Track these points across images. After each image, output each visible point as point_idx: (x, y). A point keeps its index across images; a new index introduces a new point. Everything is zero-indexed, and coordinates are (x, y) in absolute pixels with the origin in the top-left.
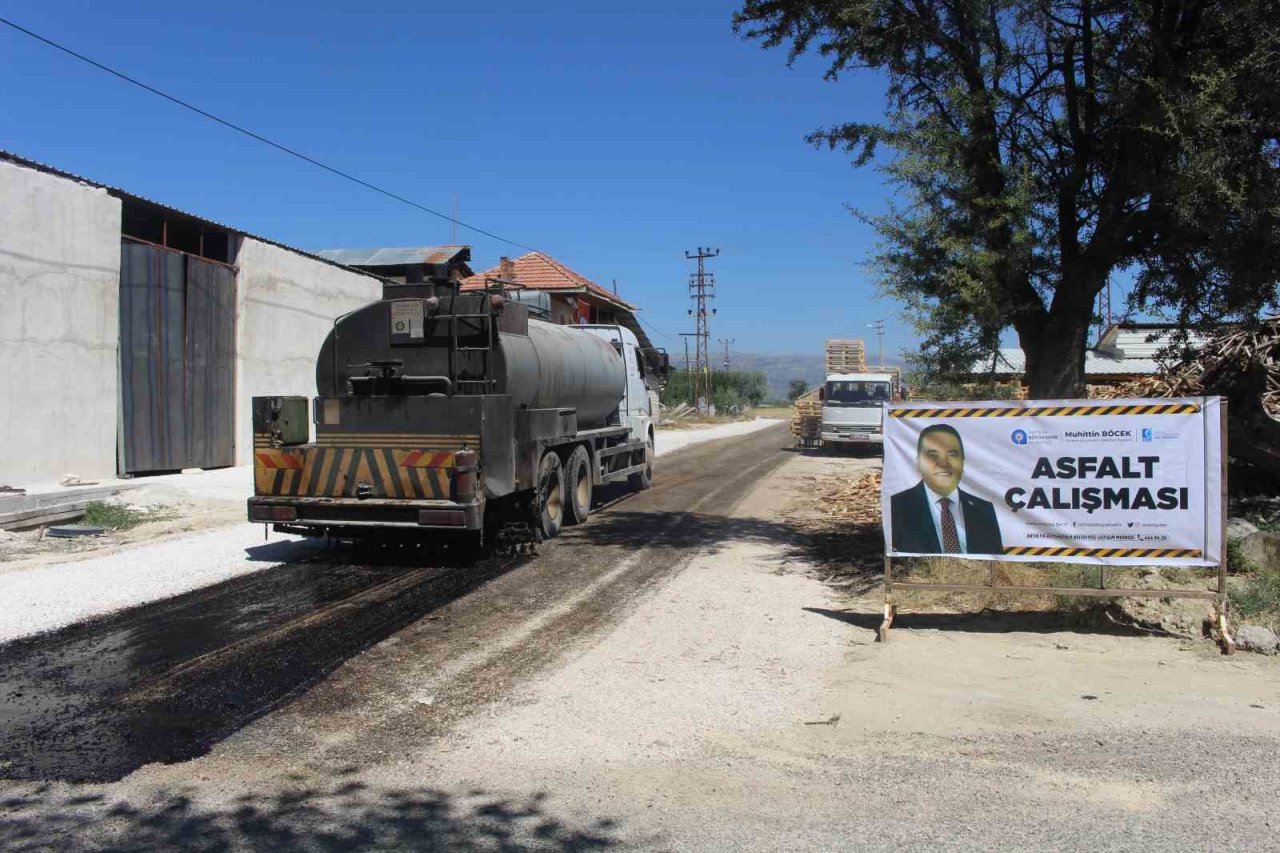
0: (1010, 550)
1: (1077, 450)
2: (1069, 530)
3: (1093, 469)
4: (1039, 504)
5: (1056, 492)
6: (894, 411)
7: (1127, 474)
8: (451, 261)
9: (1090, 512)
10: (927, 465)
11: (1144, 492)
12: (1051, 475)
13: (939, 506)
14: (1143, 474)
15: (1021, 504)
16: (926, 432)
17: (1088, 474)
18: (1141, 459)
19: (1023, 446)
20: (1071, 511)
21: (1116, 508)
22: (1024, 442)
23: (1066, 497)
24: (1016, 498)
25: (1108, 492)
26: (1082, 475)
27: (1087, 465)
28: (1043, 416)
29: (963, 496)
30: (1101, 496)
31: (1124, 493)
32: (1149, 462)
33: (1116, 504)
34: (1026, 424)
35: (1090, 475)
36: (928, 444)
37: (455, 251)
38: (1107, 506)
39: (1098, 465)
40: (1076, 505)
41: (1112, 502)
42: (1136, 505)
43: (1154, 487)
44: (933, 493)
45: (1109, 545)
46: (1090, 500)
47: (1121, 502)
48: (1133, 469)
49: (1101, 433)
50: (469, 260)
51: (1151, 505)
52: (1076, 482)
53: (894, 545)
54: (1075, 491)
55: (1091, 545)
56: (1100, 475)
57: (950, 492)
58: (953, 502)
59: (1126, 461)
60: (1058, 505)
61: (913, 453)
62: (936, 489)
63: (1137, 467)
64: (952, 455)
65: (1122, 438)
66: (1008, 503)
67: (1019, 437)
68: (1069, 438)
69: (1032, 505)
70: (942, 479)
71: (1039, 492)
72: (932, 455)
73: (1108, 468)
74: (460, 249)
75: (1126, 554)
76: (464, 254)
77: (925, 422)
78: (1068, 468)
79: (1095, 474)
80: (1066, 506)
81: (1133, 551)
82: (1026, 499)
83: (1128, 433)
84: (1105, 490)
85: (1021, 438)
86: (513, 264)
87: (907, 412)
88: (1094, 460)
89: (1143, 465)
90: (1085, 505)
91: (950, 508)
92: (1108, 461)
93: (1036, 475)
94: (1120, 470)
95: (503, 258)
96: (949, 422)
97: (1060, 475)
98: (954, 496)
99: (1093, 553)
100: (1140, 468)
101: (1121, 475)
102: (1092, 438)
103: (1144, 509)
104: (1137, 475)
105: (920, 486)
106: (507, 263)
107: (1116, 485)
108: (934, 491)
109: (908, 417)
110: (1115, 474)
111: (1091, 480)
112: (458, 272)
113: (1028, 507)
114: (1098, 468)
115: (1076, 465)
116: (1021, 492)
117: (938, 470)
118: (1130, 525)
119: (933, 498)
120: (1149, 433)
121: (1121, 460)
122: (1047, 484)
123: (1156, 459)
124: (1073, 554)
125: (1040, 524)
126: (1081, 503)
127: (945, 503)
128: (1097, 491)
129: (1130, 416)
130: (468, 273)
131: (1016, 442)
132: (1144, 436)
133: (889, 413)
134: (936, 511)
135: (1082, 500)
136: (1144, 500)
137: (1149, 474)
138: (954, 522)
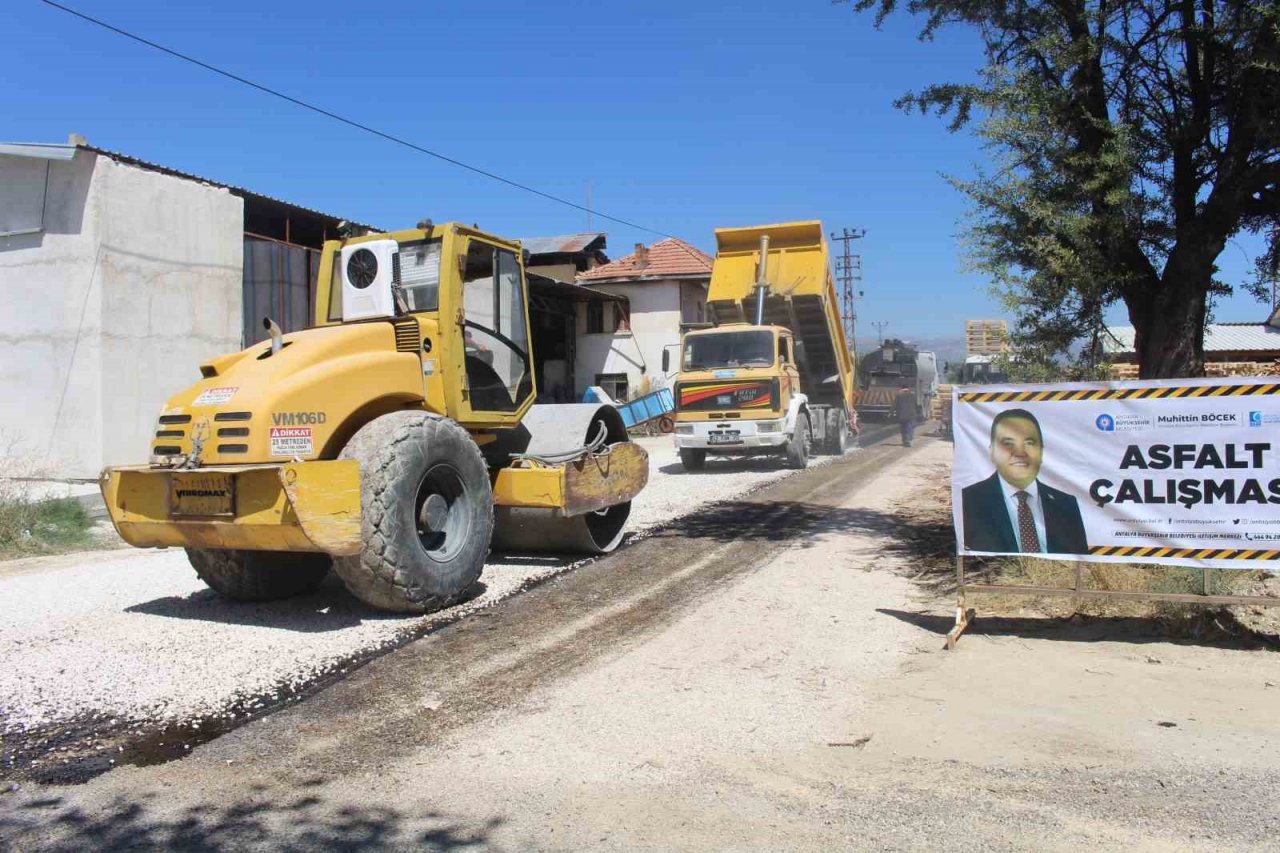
0: (1096, 549)
1: (1172, 437)
2: (1164, 528)
3: (1191, 458)
4: (1128, 498)
5: (1148, 484)
6: (964, 395)
7: (1232, 463)
8: (586, 249)
9: (1189, 506)
10: (1002, 455)
11: (1251, 484)
12: (1142, 464)
13: (1016, 500)
14: (1251, 463)
15: (1108, 498)
16: (1000, 418)
17: (1185, 463)
18: (1248, 447)
19: (1109, 432)
20: (1166, 506)
21: (1219, 502)
22: (1110, 428)
23: (1160, 490)
24: (1102, 491)
25: (1210, 484)
26: (1179, 465)
27: (1185, 453)
28: (1132, 399)
29: (1042, 489)
30: (1201, 489)
31: (1229, 485)
32: (1258, 449)
33: (1219, 497)
34: (1113, 407)
35: (1188, 465)
36: (1003, 431)
37: (591, 239)
38: (1209, 500)
39: (1197, 454)
40: (1172, 499)
41: (1214, 496)
42: (1243, 499)
43: (1263, 477)
44: (1009, 485)
45: (1211, 545)
46: (1189, 494)
47: (1224, 494)
48: (1238, 458)
49: (1200, 418)
50: (604, 247)
51: (1261, 499)
52: (1171, 472)
53: (966, 544)
54: (1171, 484)
55: (1189, 545)
56: (1199, 465)
57: (1027, 485)
58: (1031, 496)
59: (1230, 449)
60: (1151, 498)
61: (986, 441)
62: (1012, 481)
63: (1242, 455)
64: (1029, 444)
65: (1223, 422)
66: (1093, 497)
67: (1105, 422)
68: (1162, 423)
69: (1121, 498)
70: (1018, 470)
71: (1128, 485)
72: (1006, 444)
73: (1208, 456)
74: (595, 237)
75: (1233, 555)
76: (600, 242)
77: (999, 407)
78: (1161, 457)
79: (1194, 463)
80: (1160, 500)
81: (1240, 552)
82: (1114, 492)
83: (1232, 417)
84: (1206, 481)
85: (1107, 424)
86: (647, 250)
87: (979, 395)
88: (1192, 448)
89: (1251, 452)
90: (1182, 499)
91: (1027, 502)
92: (1209, 449)
93: (1125, 465)
94: (1223, 460)
95: (637, 245)
96: (1027, 406)
97: (1153, 465)
98: (1032, 489)
99: (1193, 554)
100: (1248, 456)
101: (1225, 464)
102: (1192, 423)
103: (1252, 504)
104: (1244, 465)
105: (995, 478)
106: (642, 250)
107: (1219, 476)
108: (1009, 483)
109: (980, 402)
110: (1218, 465)
111: (1189, 471)
112: (594, 260)
113: (1117, 501)
114: (1197, 457)
115: (1171, 453)
116: (1108, 484)
117: (1014, 460)
118: (1236, 522)
119: (1008, 491)
120: (1258, 417)
121: (1224, 448)
122: (1137, 475)
123: (1267, 446)
124: (1169, 555)
125: (1130, 521)
126: (1177, 497)
127: (1023, 496)
128: (1196, 483)
129: (1235, 397)
130: (604, 261)
131: (1102, 428)
132: (1252, 420)
133: (959, 398)
134: (1012, 505)
135: (1179, 494)
136: (1252, 493)
137: (1258, 463)
138: (1032, 518)
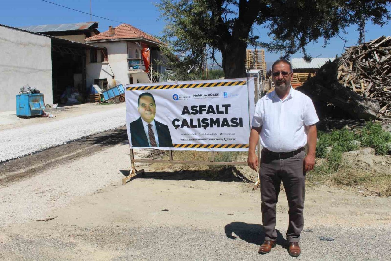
0: (176, 145)
1: (198, 102)
2: (196, 137)
3: (205, 110)
4: (185, 126)
5: (191, 120)
6: (129, 87)
7: (219, 112)
9: (205, 129)
10: (142, 110)
11: (225, 120)
12: (189, 113)
13: (147, 127)
14: (224, 112)
15: (178, 126)
16: (141, 96)
17: (203, 112)
18: (224, 106)
19: (177, 101)
20: (198, 129)
21: (215, 127)
22: (177, 99)
23: (195, 123)
24: (176, 123)
25: (212, 120)
26: (201, 113)
27: (203, 108)
28: (184, 88)
29: (156, 123)
30: (209, 122)
31: (218, 120)
32: (227, 107)
33: (215, 125)
34: (179, 92)
35: (204, 113)
36: (142, 101)
38: (212, 126)
39: (207, 109)
40: (199, 126)
42: (222, 126)
43: (229, 117)
44: (145, 122)
45: (213, 143)
46: (204, 124)
47: (217, 124)
48: (220, 110)
49: (207, 95)
51: (228, 125)
52: (199, 116)
53: (132, 144)
54: (199, 120)
55: (205, 143)
56: (208, 113)
57: (151, 122)
58: (152, 126)
59: (218, 107)
60: (193, 126)
61: (136, 105)
62: (146, 120)
63: (222, 109)
64: (151, 106)
65: (215, 96)
66: (173, 125)
67: (175, 97)
68: (195, 97)
69: (182, 126)
70: (148, 115)
71: (185, 120)
72: (144, 106)
73: (211, 110)
75: (220, 147)
77: (140, 92)
78: (196, 110)
79: (206, 112)
80: (196, 126)
81: (223, 145)
82: (180, 123)
83: (218, 95)
84: (210, 119)
85: (176, 98)
87: (133, 88)
88: (205, 106)
89: (224, 108)
90: (203, 126)
91: (152, 128)
92: (211, 107)
93: (183, 113)
94: (215, 110)
96: (149, 91)
97: (192, 113)
98: (153, 123)
99: (207, 146)
101: (216, 113)
102: (204, 97)
103: (225, 127)
104: (222, 113)
105: (140, 119)
107: (215, 117)
108: (145, 121)
109: (134, 90)
110: (214, 113)
111: (204, 115)
114: (207, 110)
115: (198, 109)
116: (178, 120)
117: (147, 112)
118: (221, 134)
119: (145, 124)
120: (226, 94)
121: (216, 106)
122: (187, 117)
123: (229, 106)
124: (200, 147)
125: (186, 134)
127: (150, 126)
128: (207, 120)
129: (218, 87)
131: (175, 99)
132: (224, 95)
133: (127, 89)
134: (146, 129)
135: (202, 124)
136: (225, 123)
137: (227, 112)
138: (153, 134)
